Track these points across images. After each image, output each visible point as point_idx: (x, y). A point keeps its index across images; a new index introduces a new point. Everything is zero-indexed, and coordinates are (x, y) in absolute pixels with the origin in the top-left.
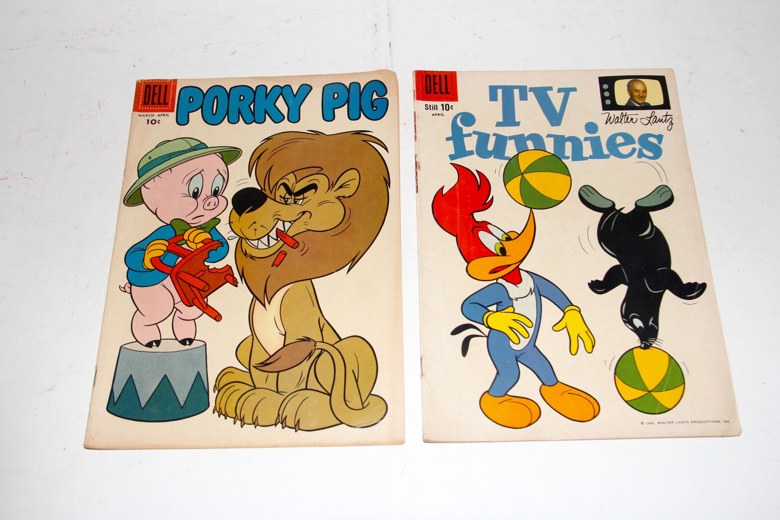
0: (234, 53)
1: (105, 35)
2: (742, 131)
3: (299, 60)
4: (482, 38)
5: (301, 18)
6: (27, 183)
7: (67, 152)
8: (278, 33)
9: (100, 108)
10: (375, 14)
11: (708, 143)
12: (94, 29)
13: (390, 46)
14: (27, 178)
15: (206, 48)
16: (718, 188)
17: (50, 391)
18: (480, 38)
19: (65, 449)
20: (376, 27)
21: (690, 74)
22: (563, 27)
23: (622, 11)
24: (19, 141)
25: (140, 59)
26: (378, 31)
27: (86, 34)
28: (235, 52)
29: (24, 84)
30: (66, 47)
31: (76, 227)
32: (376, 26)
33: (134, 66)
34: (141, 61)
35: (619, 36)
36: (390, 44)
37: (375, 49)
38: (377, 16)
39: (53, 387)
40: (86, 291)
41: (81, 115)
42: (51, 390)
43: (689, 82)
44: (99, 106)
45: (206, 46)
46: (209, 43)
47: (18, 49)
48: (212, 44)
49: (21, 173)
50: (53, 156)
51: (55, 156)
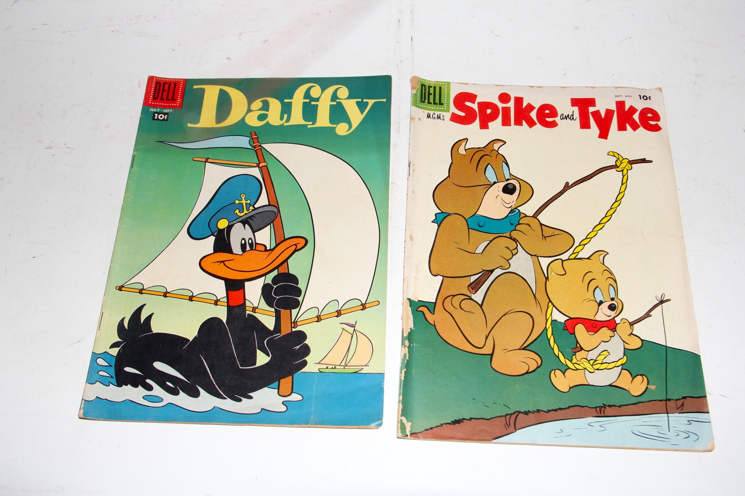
0: (266, 41)
1: (148, 21)
3: (326, 50)
4: (498, 36)
5: (330, 11)
6: (70, 153)
7: (108, 126)
8: (308, 25)
9: (139, 87)
10: (399, 11)
11: (711, 141)
12: (139, 16)
13: (412, 40)
14: (70, 148)
15: (240, 36)
16: (718, 184)
18: (496, 35)
20: (400, 22)
21: (696, 76)
22: (577, 28)
23: (634, 15)
24: (65, 114)
25: (179, 44)
26: (401, 26)
27: (131, 20)
28: (267, 40)
29: (73, 64)
30: (112, 31)
31: (111, 194)
32: (399, 21)
33: (174, 50)
34: (180, 46)
35: (630, 38)
36: (412, 38)
37: (398, 42)
38: (401, 12)
39: (82, 339)
41: (123, 93)
42: (80, 341)
43: (695, 84)
44: (139, 85)
45: (241, 34)
46: (243, 32)
47: (69, 31)
48: (246, 33)
49: (65, 143)
50: (95, 129)
51: (96, 129)
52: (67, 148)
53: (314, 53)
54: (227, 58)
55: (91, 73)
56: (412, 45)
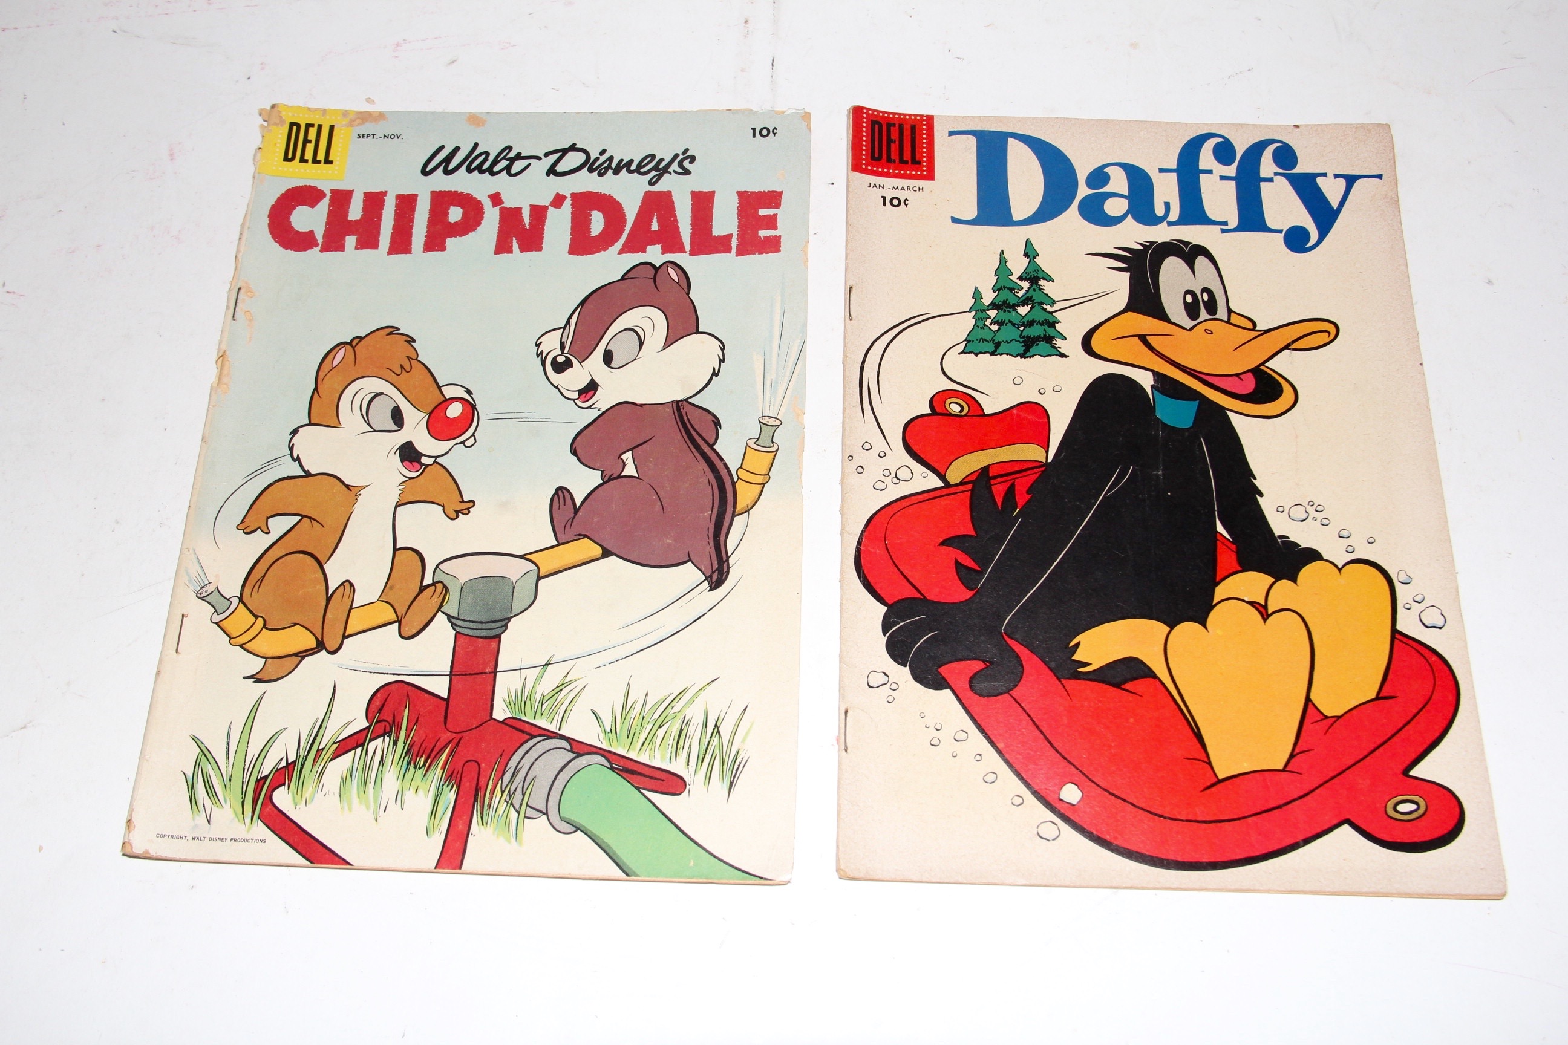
0: (453, 62)
1: (195, 11)
2: (1490, 282)
4: (962, 60)
6: (13, 305)
7: (99, 246)
8: (546, 27)
9: (172, 160)
13: (773, 65)
14: (14, 293)
15: (397, 50)
17: (23, 730)
18: (958, 58)
19: (41, 848)
20: (747, 25)
22: (1134, 45)
23: (1260, 20)
25: (262, 64)
26: (750, 32)
27: (157, 6)
28: (455, 61)
29: (24, 102)
30: (114, 31)
31: (103, 400)
32: (746, 22)
33: (249, 78)
34: (263, 69)
35: (1249, 70)
36: (773, 61)
37: (742, 71)
39: (31, 722)
40: (113, 531)
41: (134, 171)
42: (24, 727)
44: (171, 155)
45: (398, 45)
46: (404, 40)
47: (16, 28)
48: (409, 42)
50: (71, 253)
51: (74, 252)
52: (8, 292)
53: (558, 90)
54: (366, 99)
55: (64, 125)
56: (772, 77)
